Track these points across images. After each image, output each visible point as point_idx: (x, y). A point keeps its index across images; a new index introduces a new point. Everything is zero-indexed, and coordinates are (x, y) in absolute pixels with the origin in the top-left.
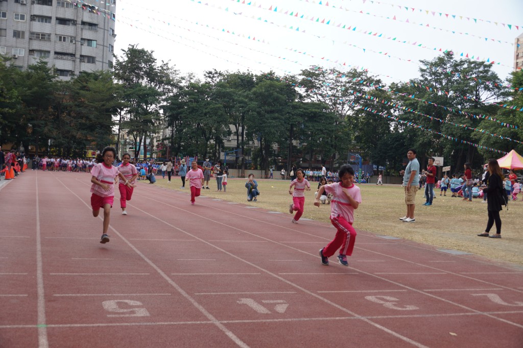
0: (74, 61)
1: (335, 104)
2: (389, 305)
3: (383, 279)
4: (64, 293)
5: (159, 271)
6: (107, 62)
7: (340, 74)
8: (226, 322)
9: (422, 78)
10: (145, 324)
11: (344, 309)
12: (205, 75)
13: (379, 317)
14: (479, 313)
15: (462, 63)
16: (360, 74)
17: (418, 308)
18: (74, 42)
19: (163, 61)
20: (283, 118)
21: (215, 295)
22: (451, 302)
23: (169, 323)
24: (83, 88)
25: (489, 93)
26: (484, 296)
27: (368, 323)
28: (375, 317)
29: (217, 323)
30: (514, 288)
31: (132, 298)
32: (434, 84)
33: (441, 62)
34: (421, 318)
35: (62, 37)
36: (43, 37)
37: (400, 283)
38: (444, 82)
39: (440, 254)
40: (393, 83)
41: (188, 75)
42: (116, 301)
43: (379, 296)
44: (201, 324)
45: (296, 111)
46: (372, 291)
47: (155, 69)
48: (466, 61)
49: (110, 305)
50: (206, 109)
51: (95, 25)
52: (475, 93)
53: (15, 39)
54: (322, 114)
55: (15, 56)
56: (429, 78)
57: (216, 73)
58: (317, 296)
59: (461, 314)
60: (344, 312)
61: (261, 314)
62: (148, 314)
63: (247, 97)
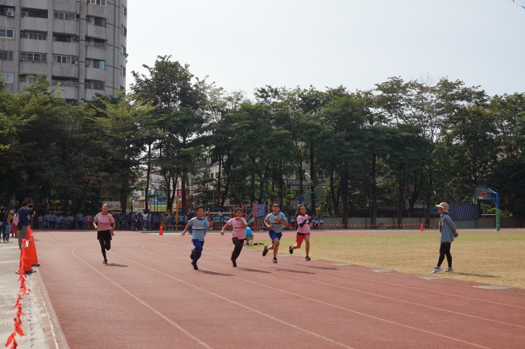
0: (78, 87)
6: (119, 88)
12: (256, 94)
18: (76, 63)
19: (197, 78)
35: (62, 57)
41: (234, 95)
51: (103, 41)
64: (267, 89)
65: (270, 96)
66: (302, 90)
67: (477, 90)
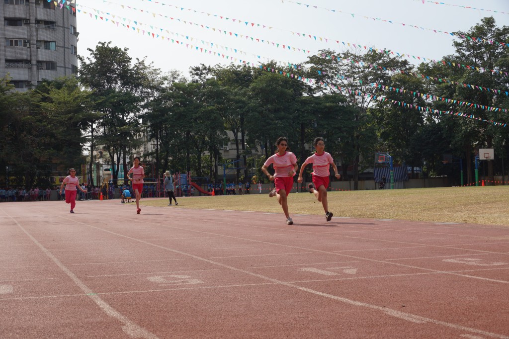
0: (30, 69)
1: (352, 95)
6: (70, 66)
7: (356, 58)
9: (457, 54)
12: (191, 72)
15: (506, 31)
16: (381, 55)
18: (28, 46)
19: (138, 59)
20: (291, 117)
24: (45, 99)
32: (474, 60)
33: (479, 32)
35: (14, 40)
38: (486, 57)
40: (423, 64)
41: (170, 74)
45: (307, 108)
47: (131, 70)
50: (196, 113)
51: (53, 23)
54: (338, 108)
56: (467, 53)
57: (205, 69)
63: (244, 94)
64: (201, 67)
65: (204, 74)
66: (236, 65)
67: (400, 60)
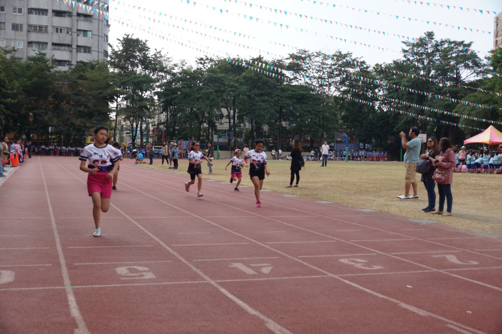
0: (71, 51)
1: (321, 86)
2: (359, 266)
3: (357, 245)
4: (82, 262)
5: (162, 243)
6: (103, 51)
7: (326, 57)
8: (219, 281)
9: (404, 59)
10: (153, 284)
11: (320, 270)
12: (196, 61)
13: (349, 275)
14: (435, 270)
15: (442, 42)
16: (345, 56)
17: (383, 268)
18: (70, 33)
19: (156, 49)
20: (272, 100)
21: (210, 261)
22: (413, 262)
23: (172, 283)
24: (81, 77)
25: (469, 71)
26: (443, 257)
27: (338, 280)
28: (345, 275)
29: (212, 282)
30: (471, 250)
31: (140, 265)
32: (416, 64)
33: (422, 43)
34: (385, 275)
35: (59, 28)
36: (41, 29)
37: (371, 248)
38: (426, 62)
39: (411, 223)
40: (377, 64)
42: (127, 267)
43: (351, 259)
44: (199, 283)
45: (285, 94)
46: (345, 255)
47: (149, 57)
48: (446, 41)
49: (122, 270)
50: (199, 94)
51: (90, 16)
52: (455, 71)
53: (13, 32)
54: (309, 96)
55: (14, 48)
56: (412, 58)
57: (207, 59)
58: (297, 260)
59: (420, 271)
60: (320, 272)
61: (249, 274)
62: (154, 277)
63: (237, 81)
64: (204, 58)
65: (206, 63)
66: (232, 58)
67: (360, 61)
